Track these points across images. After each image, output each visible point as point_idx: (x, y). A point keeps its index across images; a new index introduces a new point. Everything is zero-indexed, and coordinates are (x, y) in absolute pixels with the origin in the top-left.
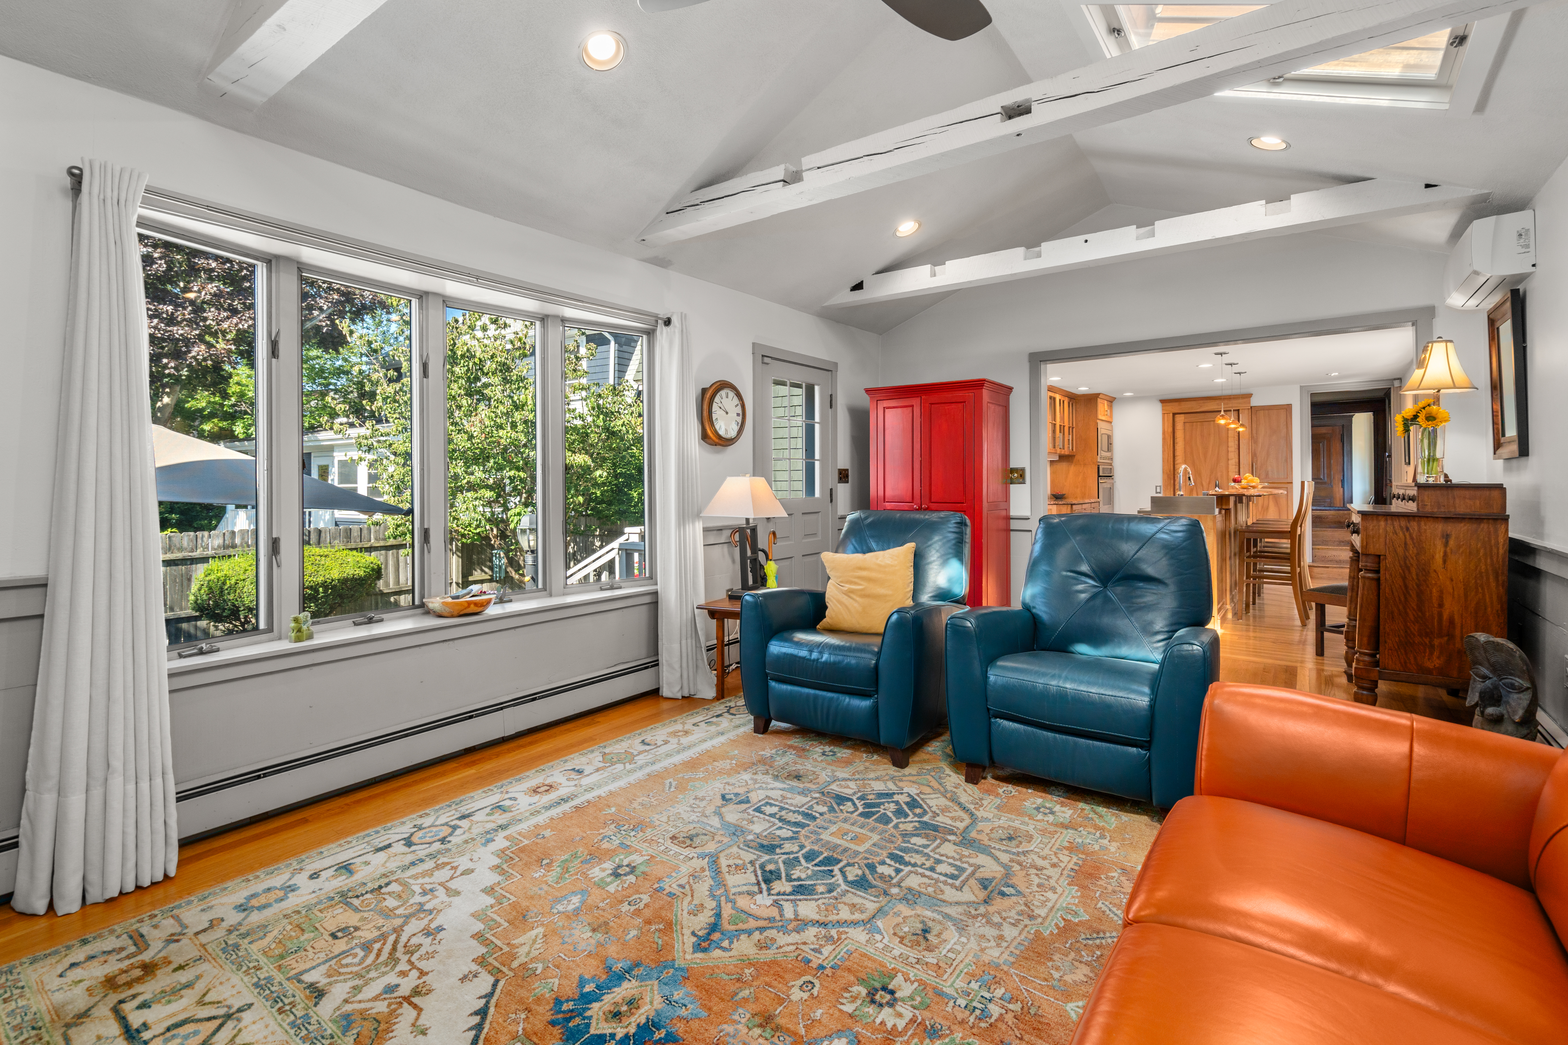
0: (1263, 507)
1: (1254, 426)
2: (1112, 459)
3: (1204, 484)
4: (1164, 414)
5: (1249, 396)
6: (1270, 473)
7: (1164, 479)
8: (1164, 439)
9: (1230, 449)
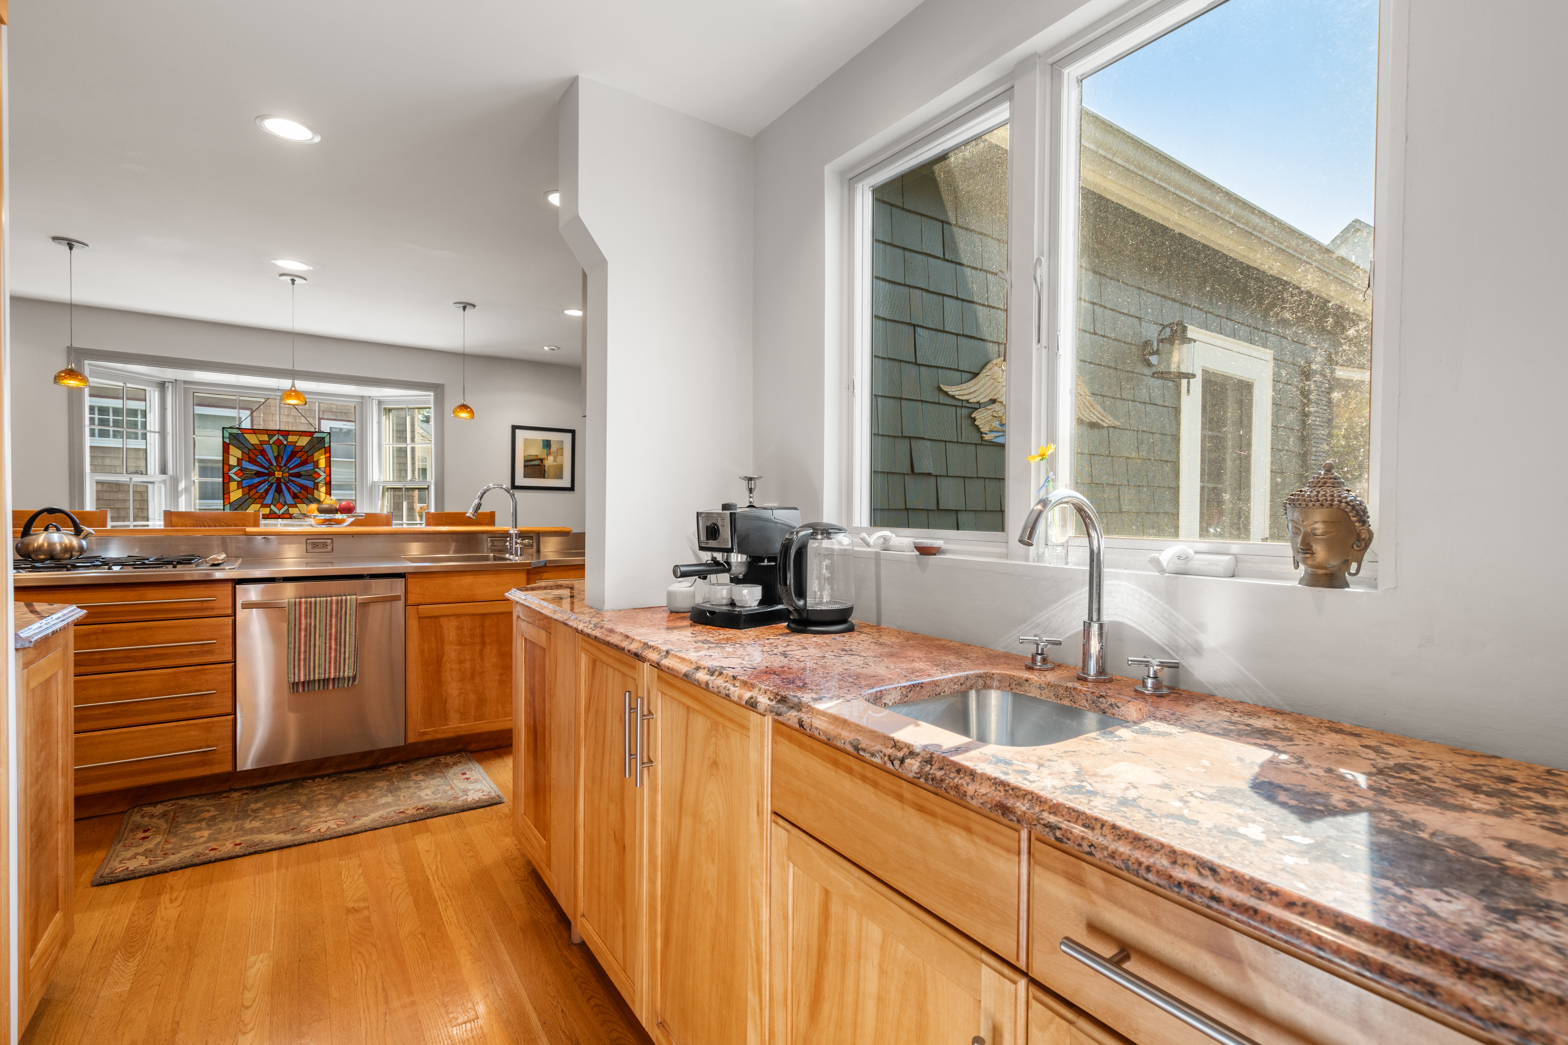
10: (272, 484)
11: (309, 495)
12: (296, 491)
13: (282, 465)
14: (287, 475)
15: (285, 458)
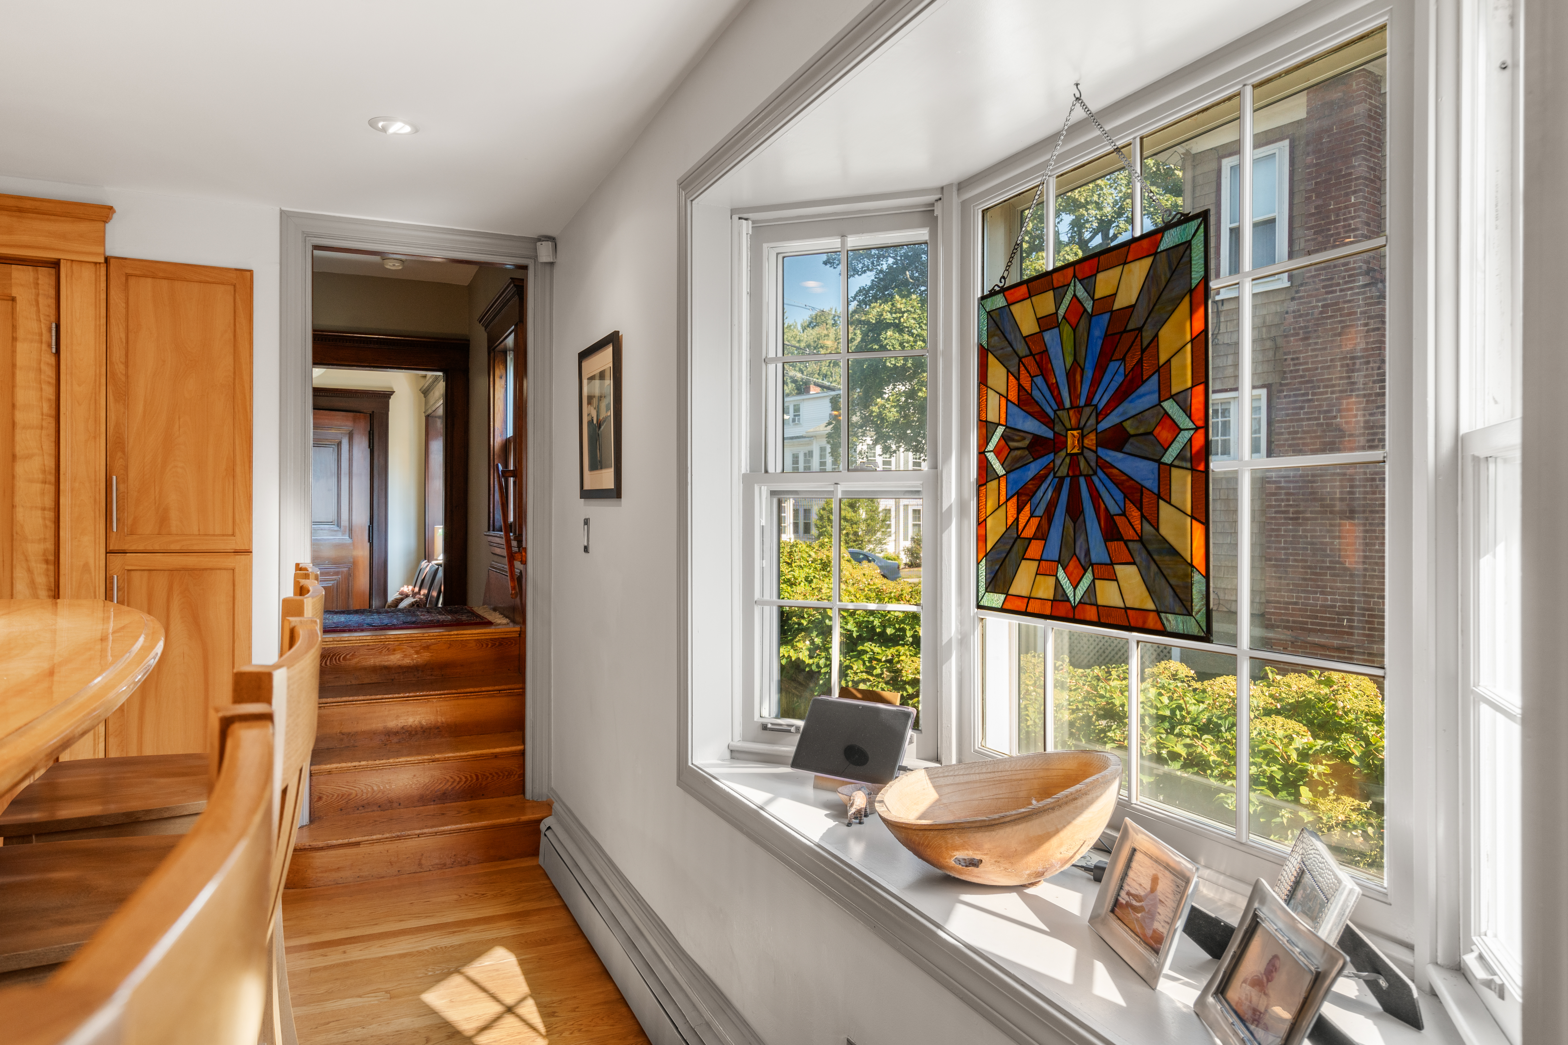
1: (118, 333)
5: (102, 213)
6: (174, 515)
9: (19, 416)
10: (1062, 479)
11: (1147, 528)
12: (1114, 509)
13: (1082, 402)
14: (1090, 441)
15: (1089, 374)
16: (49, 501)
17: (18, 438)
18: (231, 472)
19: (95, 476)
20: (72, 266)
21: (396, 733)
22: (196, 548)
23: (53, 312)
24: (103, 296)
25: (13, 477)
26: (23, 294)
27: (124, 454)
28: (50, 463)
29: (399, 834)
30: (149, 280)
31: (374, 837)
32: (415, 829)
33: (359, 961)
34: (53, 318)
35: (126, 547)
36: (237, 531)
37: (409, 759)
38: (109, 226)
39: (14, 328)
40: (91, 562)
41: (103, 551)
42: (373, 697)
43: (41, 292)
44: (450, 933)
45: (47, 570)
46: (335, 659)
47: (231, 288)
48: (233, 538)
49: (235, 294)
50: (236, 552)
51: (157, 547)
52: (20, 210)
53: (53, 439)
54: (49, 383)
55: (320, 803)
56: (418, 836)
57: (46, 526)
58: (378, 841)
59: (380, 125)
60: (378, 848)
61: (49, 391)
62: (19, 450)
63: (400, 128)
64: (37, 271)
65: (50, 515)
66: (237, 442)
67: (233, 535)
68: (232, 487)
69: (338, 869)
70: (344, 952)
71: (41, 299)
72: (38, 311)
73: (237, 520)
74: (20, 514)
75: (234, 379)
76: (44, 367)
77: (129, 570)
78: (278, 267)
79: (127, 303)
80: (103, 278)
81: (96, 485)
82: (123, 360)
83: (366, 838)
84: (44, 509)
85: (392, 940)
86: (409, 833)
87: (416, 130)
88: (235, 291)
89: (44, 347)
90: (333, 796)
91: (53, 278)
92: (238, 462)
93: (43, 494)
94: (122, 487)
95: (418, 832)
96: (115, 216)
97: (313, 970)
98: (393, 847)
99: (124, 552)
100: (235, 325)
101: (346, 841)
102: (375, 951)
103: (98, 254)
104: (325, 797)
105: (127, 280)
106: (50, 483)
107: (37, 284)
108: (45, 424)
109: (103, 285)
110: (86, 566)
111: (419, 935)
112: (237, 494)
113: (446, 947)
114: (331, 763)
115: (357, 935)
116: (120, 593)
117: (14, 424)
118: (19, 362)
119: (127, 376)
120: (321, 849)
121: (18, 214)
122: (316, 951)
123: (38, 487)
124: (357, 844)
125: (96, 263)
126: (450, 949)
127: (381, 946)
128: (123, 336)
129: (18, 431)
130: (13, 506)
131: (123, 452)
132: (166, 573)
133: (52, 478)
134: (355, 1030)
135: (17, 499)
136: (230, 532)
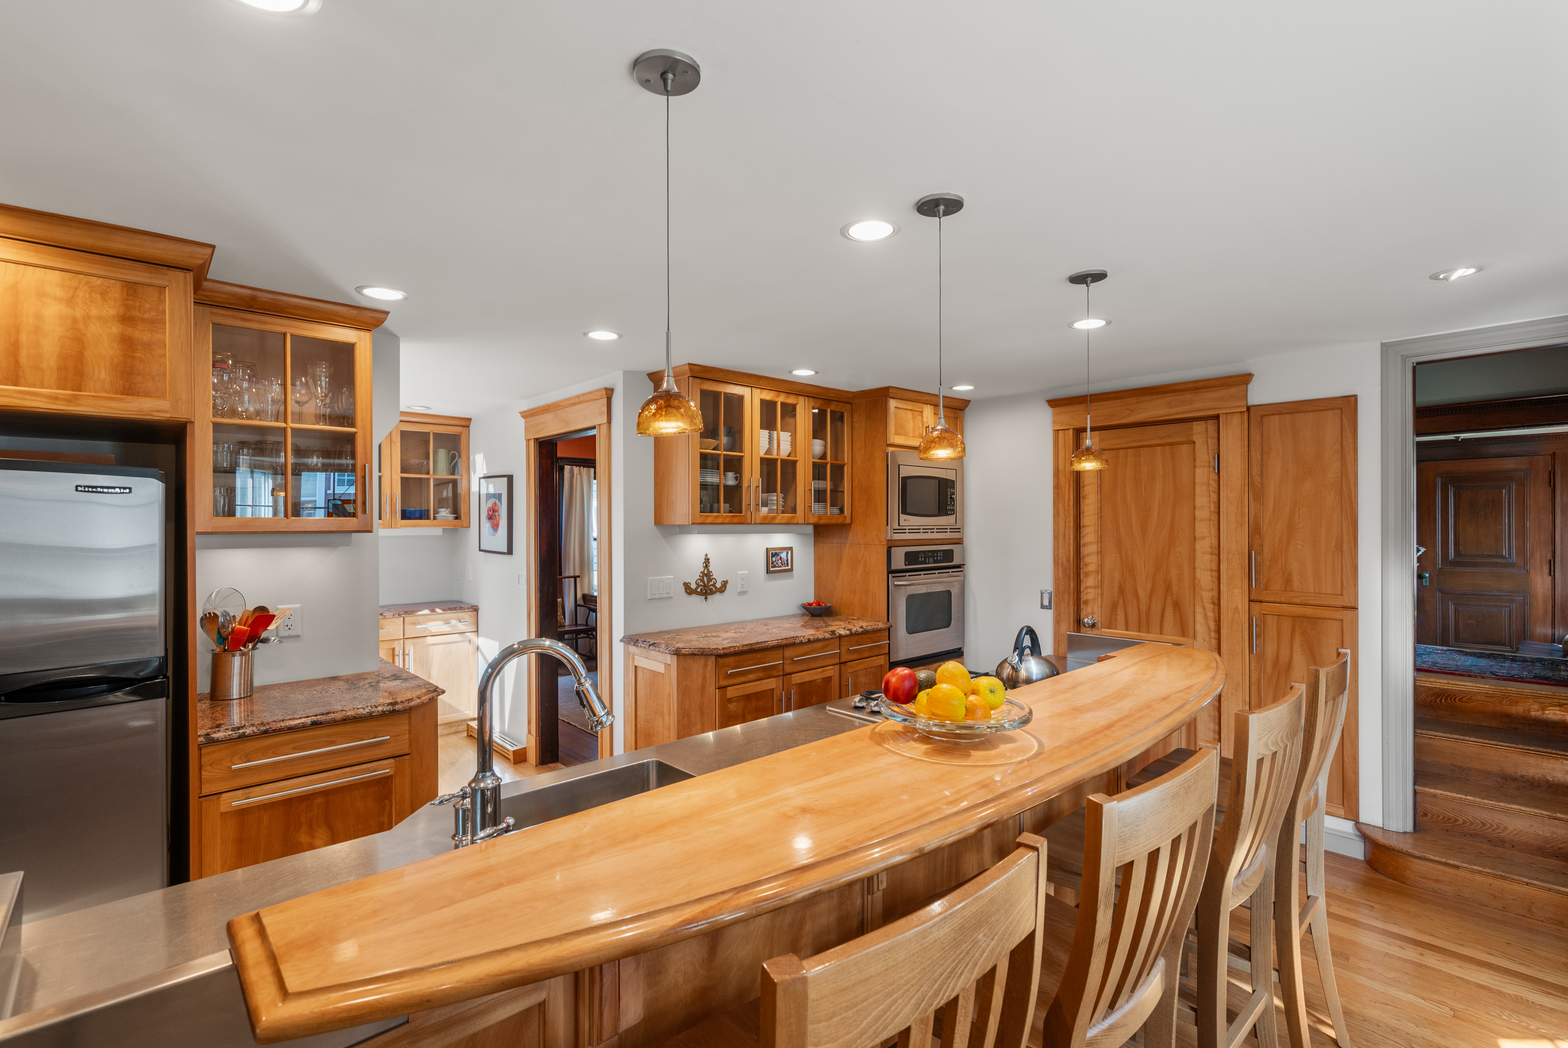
0: (1276, 663)
1: (1256, 456)
2: (958, 530)
3: (1141, 593)
4: (1057, 431)
5: (1245, 379)
6: (1295, 578)
7: (1056, 580)
8: (1057, 487)
9: (1198, 513)
16: (1215, 567)
17: (1197, 527)
18: (1340, 547)
19: (1242, 550)
20: (1226, 417)
21: (1515, 779)
22: (1311, 602)
23: (1216, 447)
24: (1246, 433)
25: (1195, 550)
26: (1199, 439)
27: (1261, 536)
28: (1214, 541)
29: (1503, 874)
30: (1277, 417)
31: (1474, 867)
32: (1523, 876)
33: (1434, 969)
34: (1216, 451)
35: (1262, 598)
36: (1344, 592)
37: (1523, 808)
38: (1249, 386)
39: (1194, 460)
40: (1240, 606)
41: (1247, 599)
42: (1487, 741)
43: (1209, 435)
44: (1544, 992)
45: (1214, 609)
46: (1451, 699)
47: (1339, 411)
48: (1341, 597)
49: (1342, 415)
50: (1344, 608)
51: (1283, 600)
52: (1196, 389)
53: (1217, 527)
54: (1214, 492)
55: (1425, 819)
56: (1527, 884)
57: (1213, 581)
58: (1480, 872)
59: (1441, 277)
60: (1479, 878)
61: (1214, 496)
62: (1198, 535)
63: (1461, 273)
64: (1207, 423)
65: (1215, 574)
66: (1344, 526)
67: (1342, 595)
68: (1340, 558)
69: (1437, 881)
70: (1422, 955)
71: (1209, 440)
72: (1208, 447)
73: (1345, 584)
74: (1199, 574)
75: (1342, 479)
76: (1211, 482)
77: (1264, 614)
78: (1380, 388)
79: (1262, 435)
80: (1246, 421)
81: (1242, 557)
82: (1259, 473)
83: (1465, 865)
84: (1212, 570)
85: (1474, 967)
86: (1515, 877)
87: (1480, 269)
88: (1342, 413)
89: (1211, 469)
90: (1439, 816)
91: (1216, 425)
92: (1345, 540)
93: (1211, 561)
94: (1259, 558)
95: (1527, 880)
96: (1254, 378)
97: (1387, 954)
98: (1498, 883)
99: (1261, 602)
100: (1342, 438)
101: (1444, 860)
102: (1453, 968)
103: (1243, 406)
104: (1430, 815)
105: (1262, 419)
106: (1215, 554)
107: (1207, 431)
108: (1212, 517)
109: (1246, 425)
110: (1236, 608)
111: (1505, 976)
112: (1344, 565)
113: (1533, 1002)
114: (1435, 789)
115: (1439, 946)
116: (1258, 629)
117: (1195, 518)
118: (1197, 481)
119: (1262, 483)
120: (1419, 858)
121: (1195, 391)
122: (1396, 941)
123: (1208, 557)
124: (1457, 867)
125: (1241, 412)
126: (1538, 1007)
127: (1460, 967)
128: (1259, 457)
129: (1197, 522)
130: (1195, 568)
131: (1260, 535)
132: (1290, 618)
133: (1216, 551)
134: (1409, 1024)
135: (1197, 564)
136: (1339, 592)
